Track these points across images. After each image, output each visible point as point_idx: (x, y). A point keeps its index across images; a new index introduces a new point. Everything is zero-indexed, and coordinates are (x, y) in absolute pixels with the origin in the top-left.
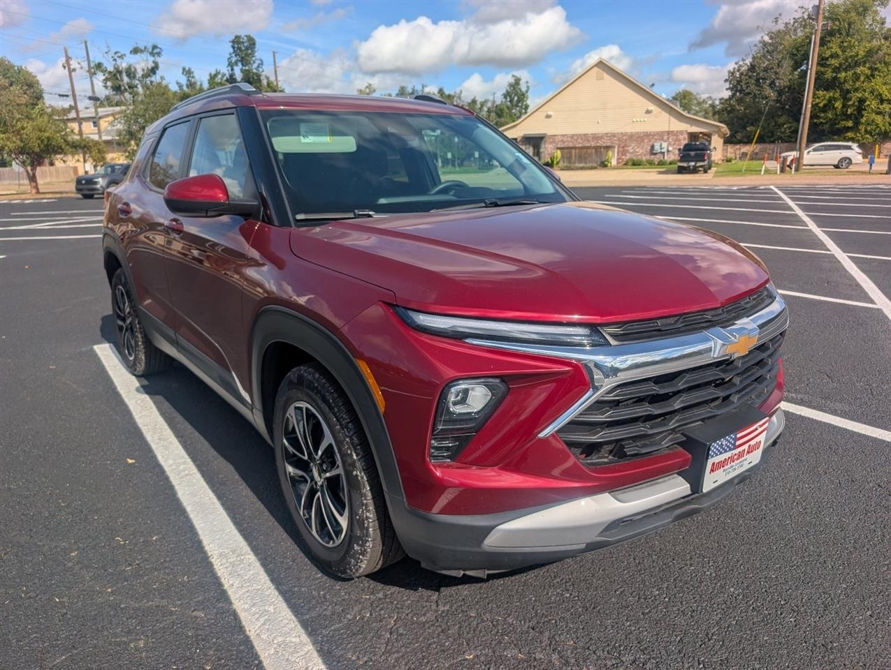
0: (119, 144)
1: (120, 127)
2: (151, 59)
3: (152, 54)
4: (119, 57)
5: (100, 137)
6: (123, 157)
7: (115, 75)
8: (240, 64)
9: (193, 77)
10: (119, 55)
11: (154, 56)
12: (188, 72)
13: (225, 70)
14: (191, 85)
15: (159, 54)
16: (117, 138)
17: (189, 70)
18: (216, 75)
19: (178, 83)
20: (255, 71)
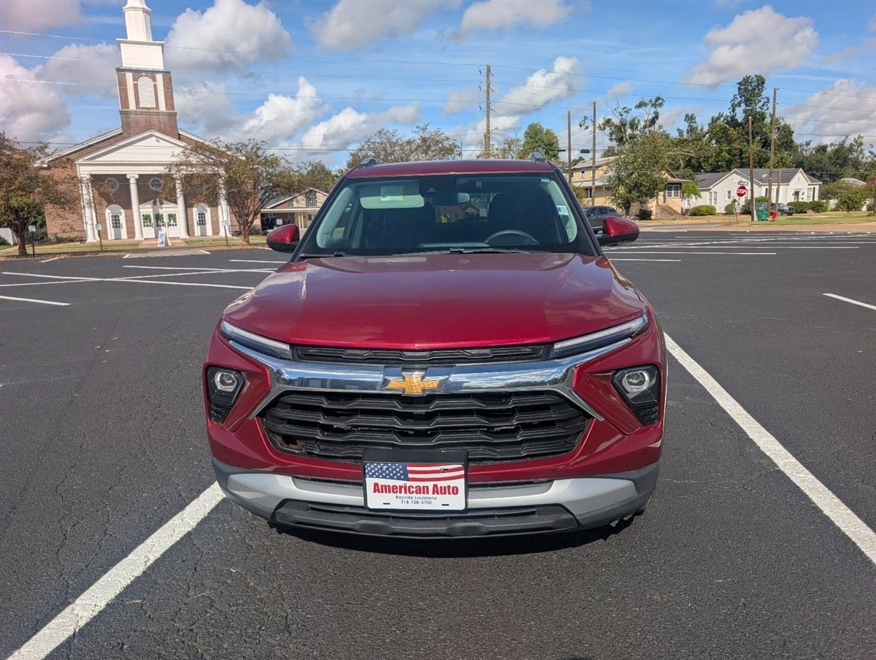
0: (608, 189)
1: (611, 173)
2: (653, 110)
3: (654, 105)
4: (625, 112)
5: (594, 184)
6: (609, 201)
7: (620, 128)
8: (743, 106)
9: (695, 122)
10: (626, 110)
11: (655, 107)
12: (690, 118)
13: (727, 112)
14: (692, 130)
15: (661, 105)
16: (608, 184)
17: (692, 116)
18: (718, 118)
19: (678, 130)
20: (758, 110)
